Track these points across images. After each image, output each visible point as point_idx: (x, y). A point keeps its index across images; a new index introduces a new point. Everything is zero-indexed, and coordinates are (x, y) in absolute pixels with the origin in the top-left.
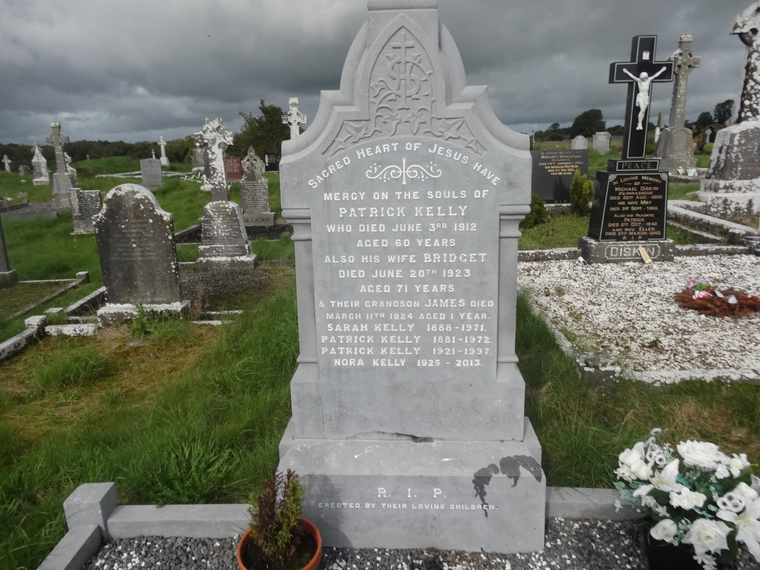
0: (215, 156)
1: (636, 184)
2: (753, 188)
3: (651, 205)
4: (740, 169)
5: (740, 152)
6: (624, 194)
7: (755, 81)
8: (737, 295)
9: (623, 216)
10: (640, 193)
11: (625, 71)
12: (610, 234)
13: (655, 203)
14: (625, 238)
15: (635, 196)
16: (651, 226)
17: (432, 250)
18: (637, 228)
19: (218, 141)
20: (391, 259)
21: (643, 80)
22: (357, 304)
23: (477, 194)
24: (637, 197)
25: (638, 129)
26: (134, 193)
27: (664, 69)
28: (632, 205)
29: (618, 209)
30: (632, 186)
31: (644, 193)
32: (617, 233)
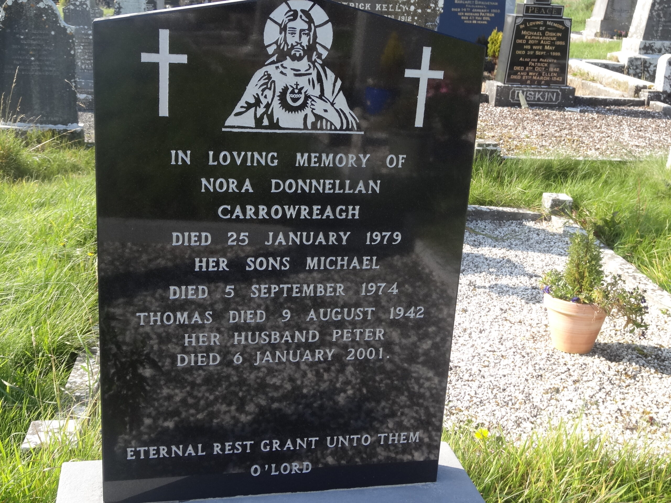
1: (541, 28)
3: (554, 51)
4: (660, 28)
6: (529, 38)
9: (528, 60)
10: (544, 38)
12: (515, 77)
13: (558, 48)
14: (529, 82)
15: (540, 41)
16: (554, 72)
18: (540, 73)
28: (537, 50)
29: (524, 52)
30: (538, 30)
31: (548, 38)
32: (522, 76)
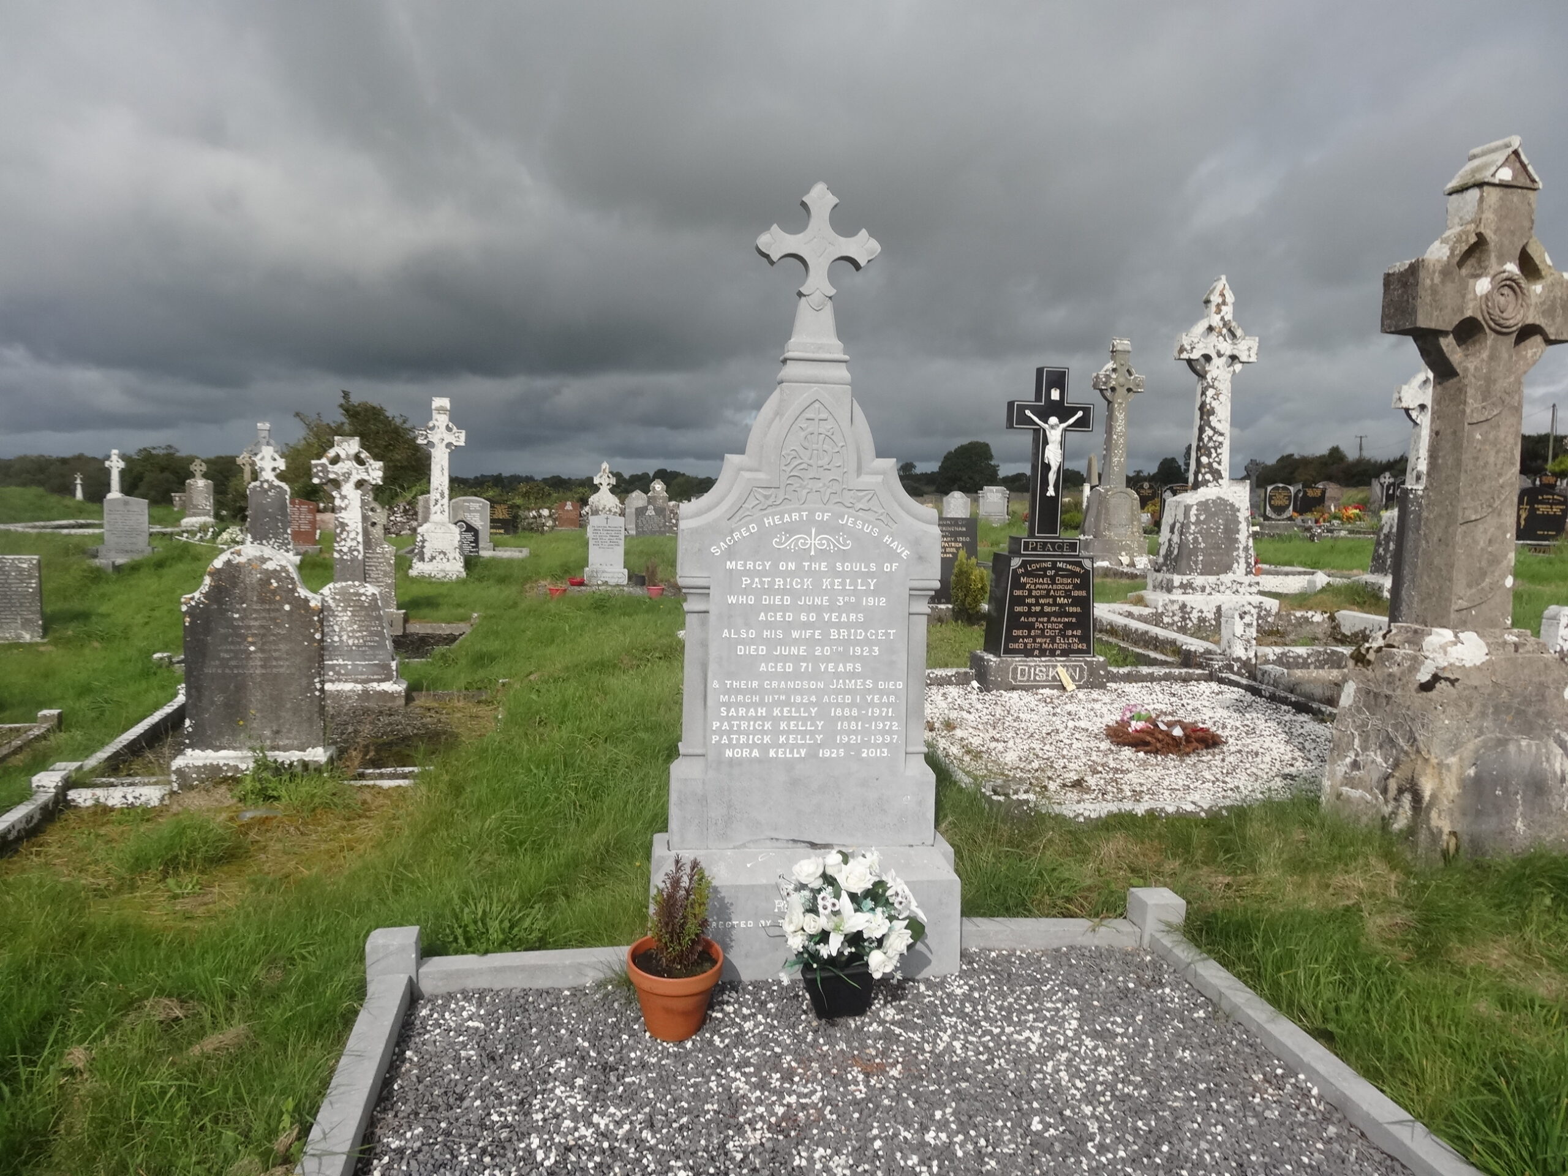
0: (346, 501)
1: (1049, 573)
2: (1222, 588)
3: (1072, 605)
4: (1201, 558)
5: (1200, 532)
6: (1033, 587)
7: (1213, 429)
8: (1184, 727)
9: (1034, 619)
10: (1055, 587)
11: (1028, 413)
12: (1016, 646)
13: (1077, 601)
14: (1036, 652)
15: (1049, 591)
16: (1073, 636)
17: (839, 625)
18: (1053, 640)
19: (355, 477)
20: (795, 634)
21: (1052, 427)
22: (755, 684)
23: (887, 567)
24: (1052, 592)
25: (1048, 494)
26: (263, 560)
27: (1080, 414)
28: (1045, 604)
29: (1026, 609)
30: (1044, 576)
31: (1060, 587)
32: (1025, 644)
